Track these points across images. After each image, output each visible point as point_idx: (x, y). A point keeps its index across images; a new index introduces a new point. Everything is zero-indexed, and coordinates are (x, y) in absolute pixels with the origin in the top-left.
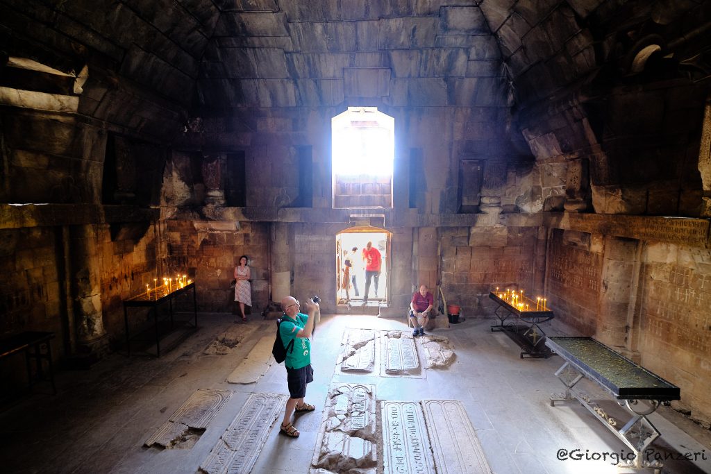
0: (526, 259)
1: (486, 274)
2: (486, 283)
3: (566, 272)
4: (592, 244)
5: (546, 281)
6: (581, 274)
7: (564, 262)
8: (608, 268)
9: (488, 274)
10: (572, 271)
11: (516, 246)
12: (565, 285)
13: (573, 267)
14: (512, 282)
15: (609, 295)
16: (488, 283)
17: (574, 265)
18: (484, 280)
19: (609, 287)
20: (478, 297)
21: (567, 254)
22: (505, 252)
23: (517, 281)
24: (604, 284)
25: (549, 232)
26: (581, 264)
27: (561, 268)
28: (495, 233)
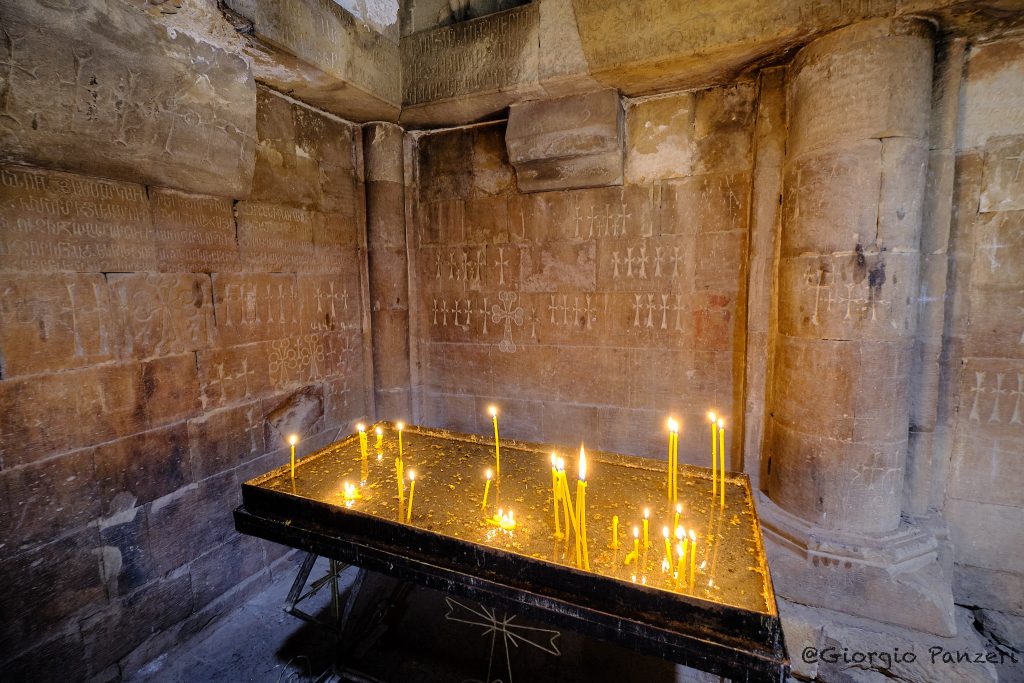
0: (337, 270)
1: (150, 368)
2: (159, 426)
3: (507, 297)
4: (634, 152)
5: (413, 352)
6: (581, 280)
7: (491, 257)
8: (882, 182)
9: (168, 365)
10: (535, 285)
11: (296, 205)
12: (506, 345)
13: (538, 269)
14: (296, 386)
15: (891, 312)
16: (174, 422)
17: (546, 257)
18: (140, 414)
19: (889, 272)
20: (116, 536)
21: (502, 223)
22: (247, 228)
23: (315, 371)
24: (860, 261)
25: (408, 159)
26: (578, 249)
27: (475, 285)
28: (180, 82)
